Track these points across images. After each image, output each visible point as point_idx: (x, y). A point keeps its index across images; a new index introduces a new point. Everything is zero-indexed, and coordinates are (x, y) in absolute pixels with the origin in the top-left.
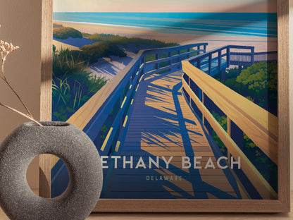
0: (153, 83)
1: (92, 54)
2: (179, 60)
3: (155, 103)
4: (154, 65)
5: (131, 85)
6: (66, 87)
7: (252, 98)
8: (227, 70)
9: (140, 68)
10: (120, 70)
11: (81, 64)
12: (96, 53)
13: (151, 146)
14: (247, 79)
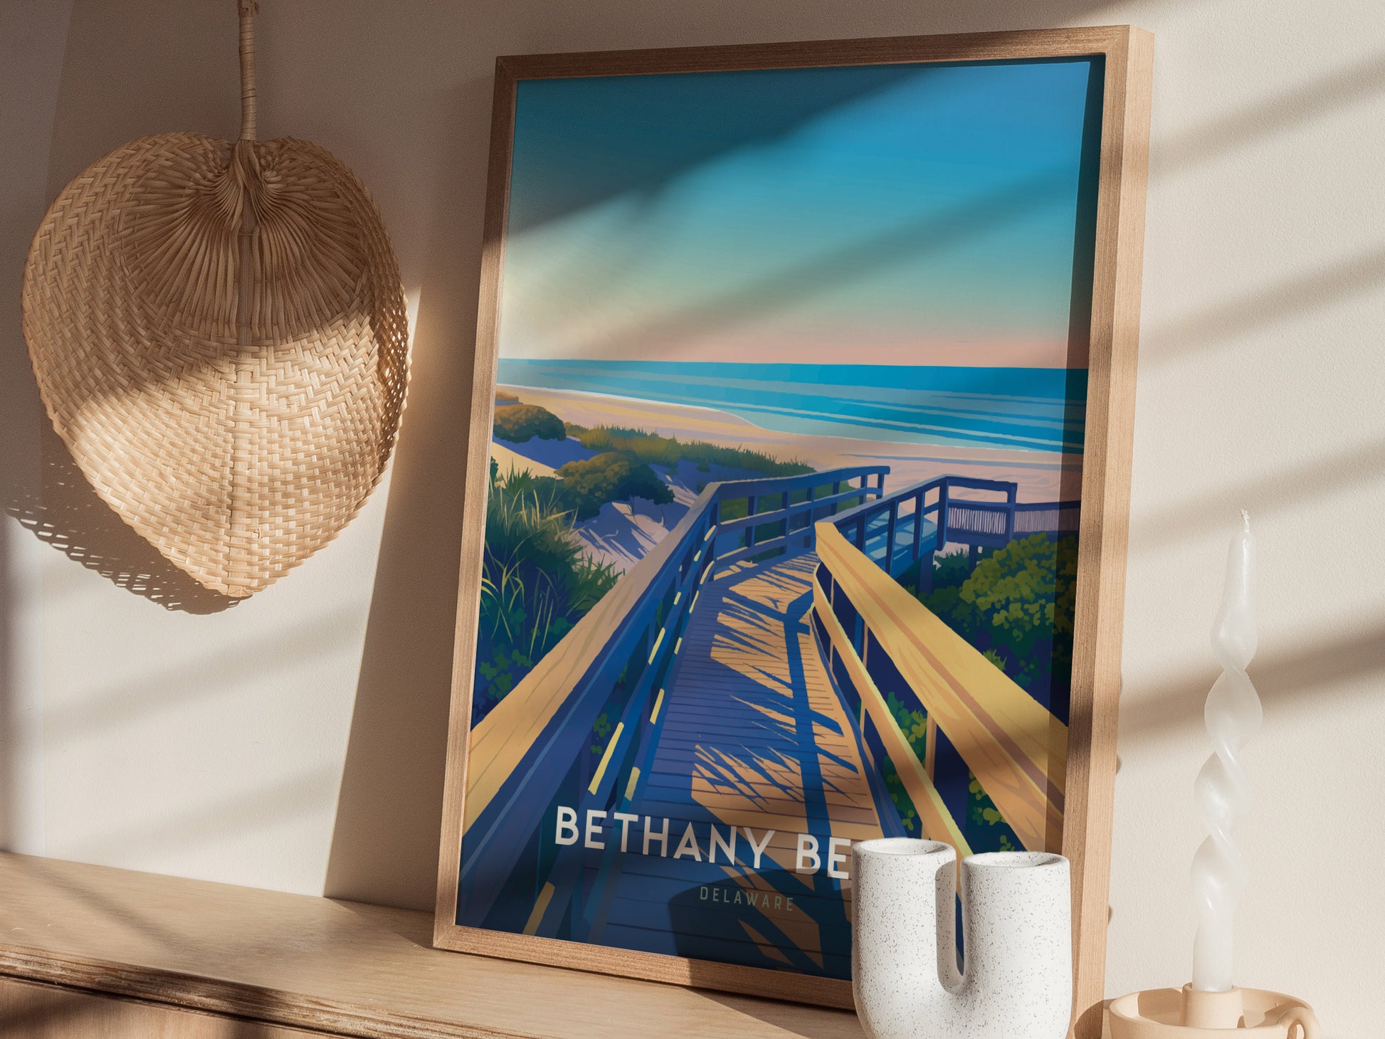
0: (737, 589)
1: (584, 492)
2: (809, 518)
3: (736, 654)
4: (742, 532)
5: (679, 594)
6: (516, 590)
7: (999, 658)
8: (938, 559)
9: (706, 539)
10: (655, 543)
11: (557, 519)
12: (597, 488)
13: (718, 793)
14: (989, 593)
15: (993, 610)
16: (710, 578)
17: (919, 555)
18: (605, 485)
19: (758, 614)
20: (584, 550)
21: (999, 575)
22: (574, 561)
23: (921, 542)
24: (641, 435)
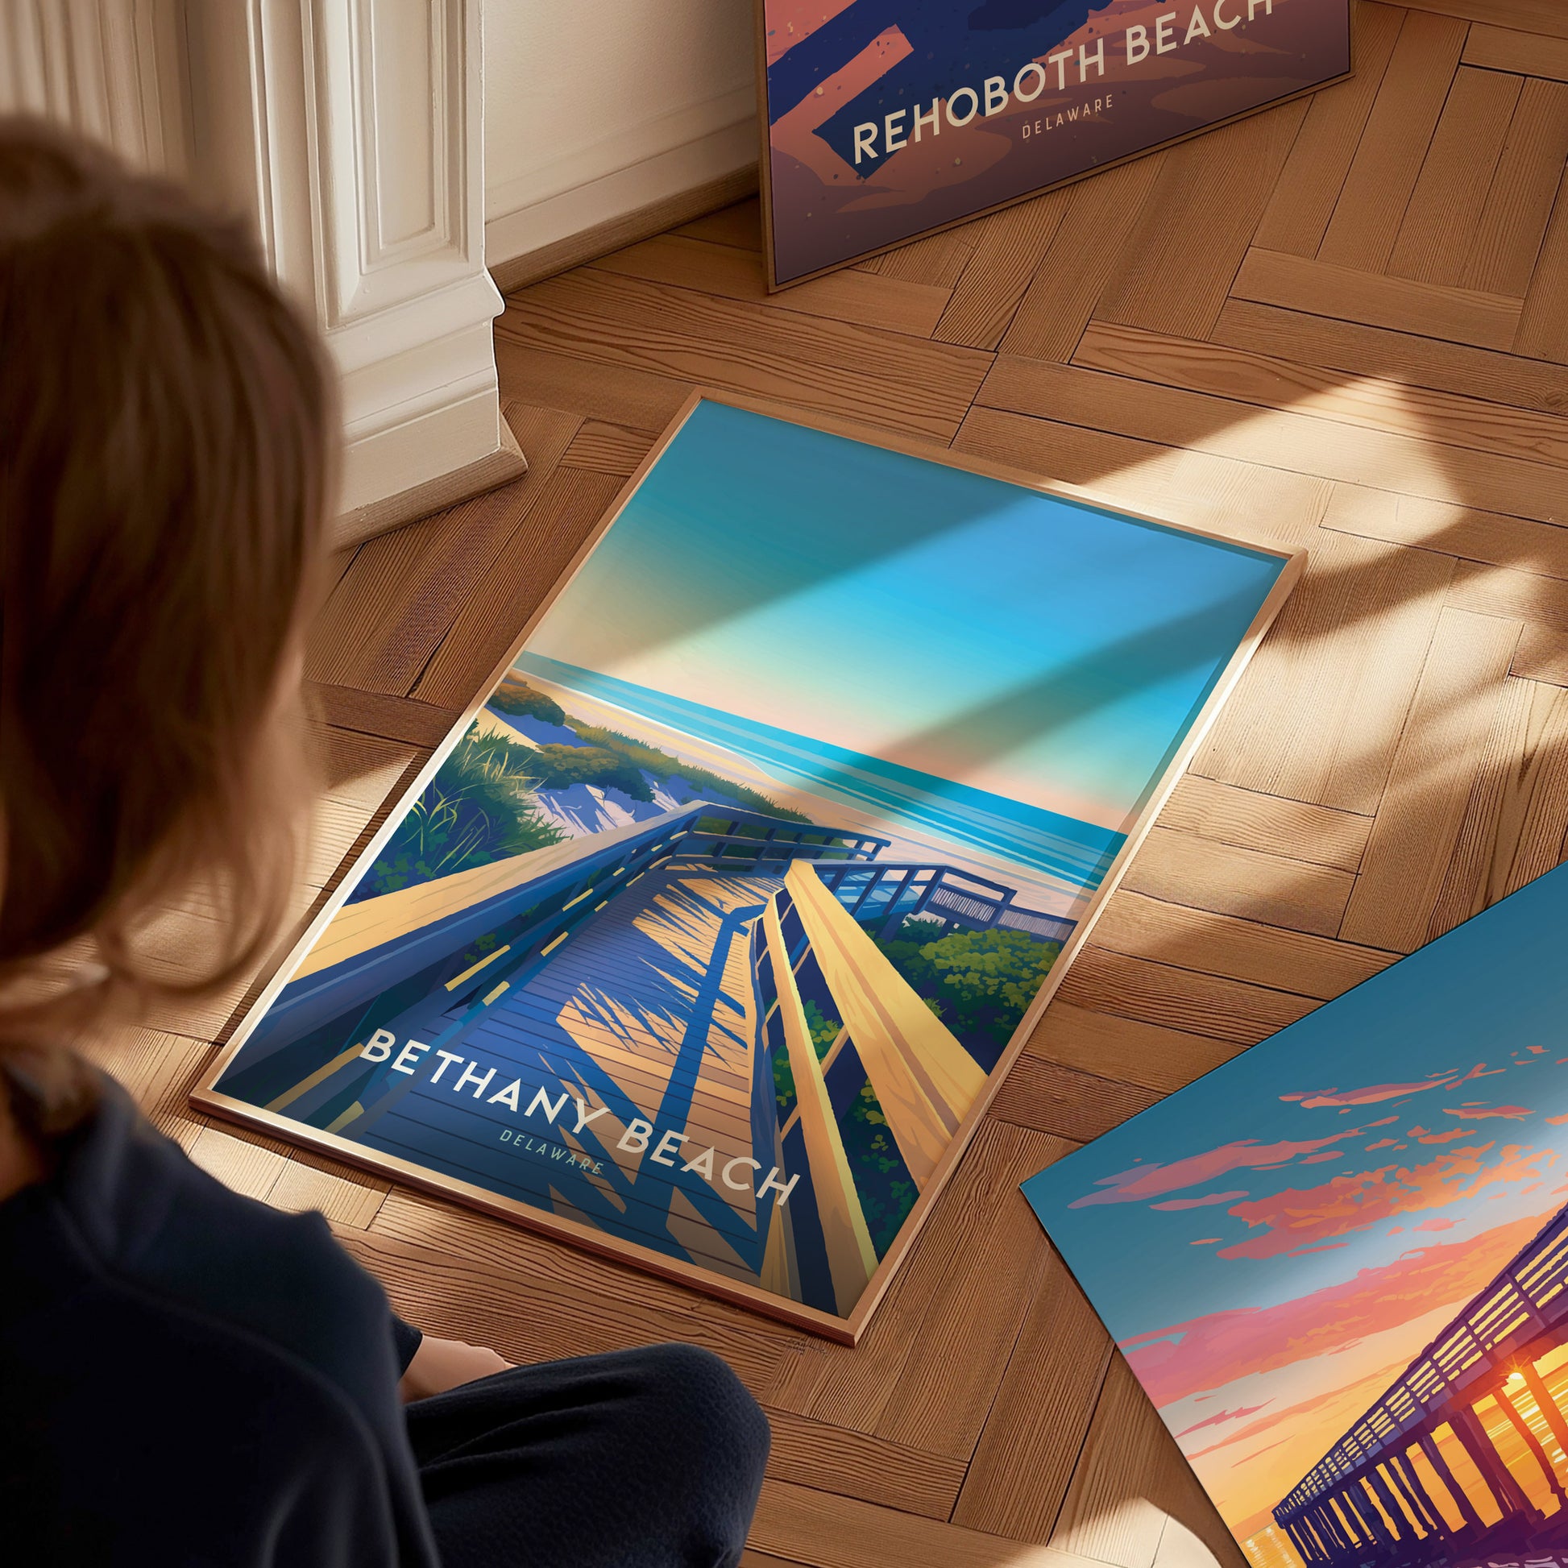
0: (687, 883)
1: (560, 768)
2: (788, 854)
4: (715, 844)
5: (622, 869)
6: (447, 818)
7: (939, 1007)
8: (909, 920)
9: (672, 838)
10: (616, 826)
11: (521, 780)
12: (576, 769)
13: (587, 1024)
14: (951, 958)
15: (950, 971)
16: (662, 867)
17: (891, 912)
18: (585, 770)
19: (700, 907)
20: (537, 810)
21: (968, 949)
22: (522, 815)
23: (897, 903)
24: (643, 746)
